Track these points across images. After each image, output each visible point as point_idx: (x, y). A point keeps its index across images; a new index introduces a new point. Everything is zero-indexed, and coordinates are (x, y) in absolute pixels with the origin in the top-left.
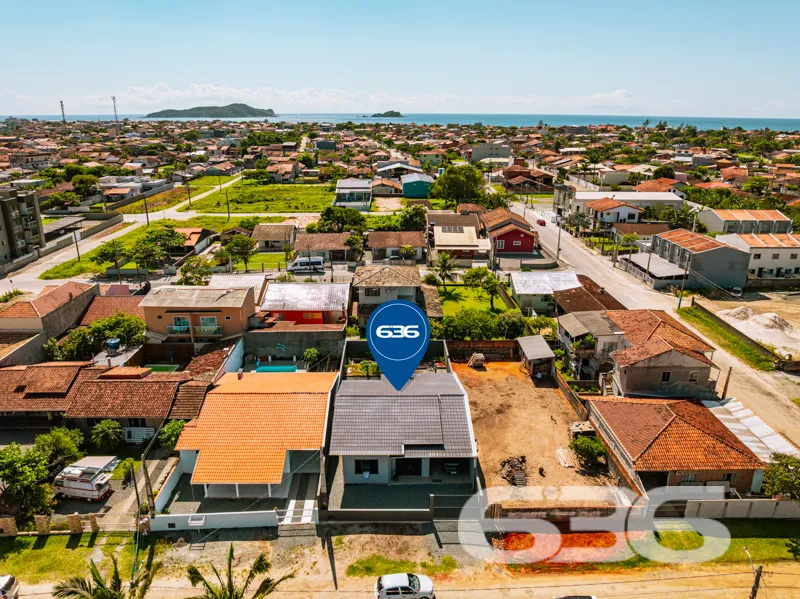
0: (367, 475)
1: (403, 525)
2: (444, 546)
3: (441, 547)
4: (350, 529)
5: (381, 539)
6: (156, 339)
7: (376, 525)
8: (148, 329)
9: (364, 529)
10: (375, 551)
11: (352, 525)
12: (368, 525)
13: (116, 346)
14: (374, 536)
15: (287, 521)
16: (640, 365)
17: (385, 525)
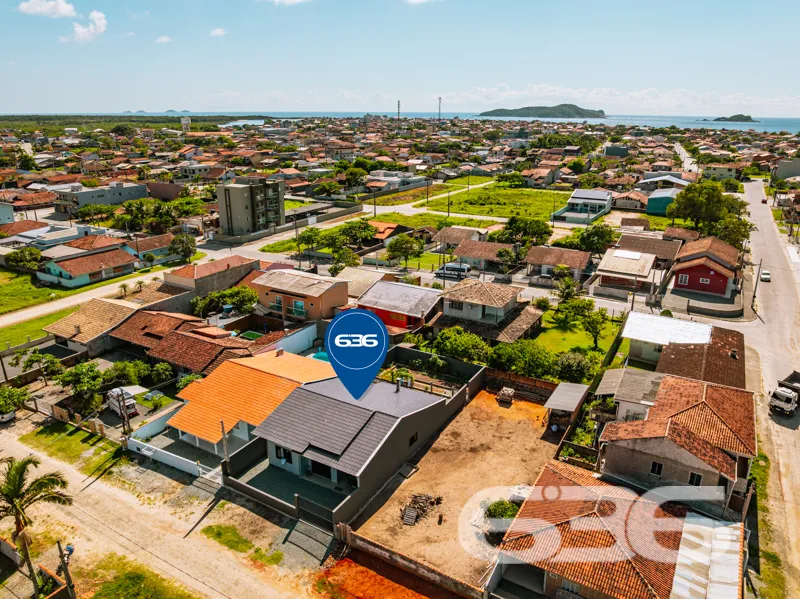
0: (283, 461)
1: (276, 513)
2: (287, 543)
3: (284, 543)
4: (238, 499)
5: (251, 516)
6: (261, 311)
7: (258, 505)
8: (259, 302)
9: (247, 504)
10: (237, 524)
11: (242, 497)
12: (252, 501)
13: (229, 310)
14: (248, 511)
15: (207, 476)
16: (622, 444)
17: (265, 507)
